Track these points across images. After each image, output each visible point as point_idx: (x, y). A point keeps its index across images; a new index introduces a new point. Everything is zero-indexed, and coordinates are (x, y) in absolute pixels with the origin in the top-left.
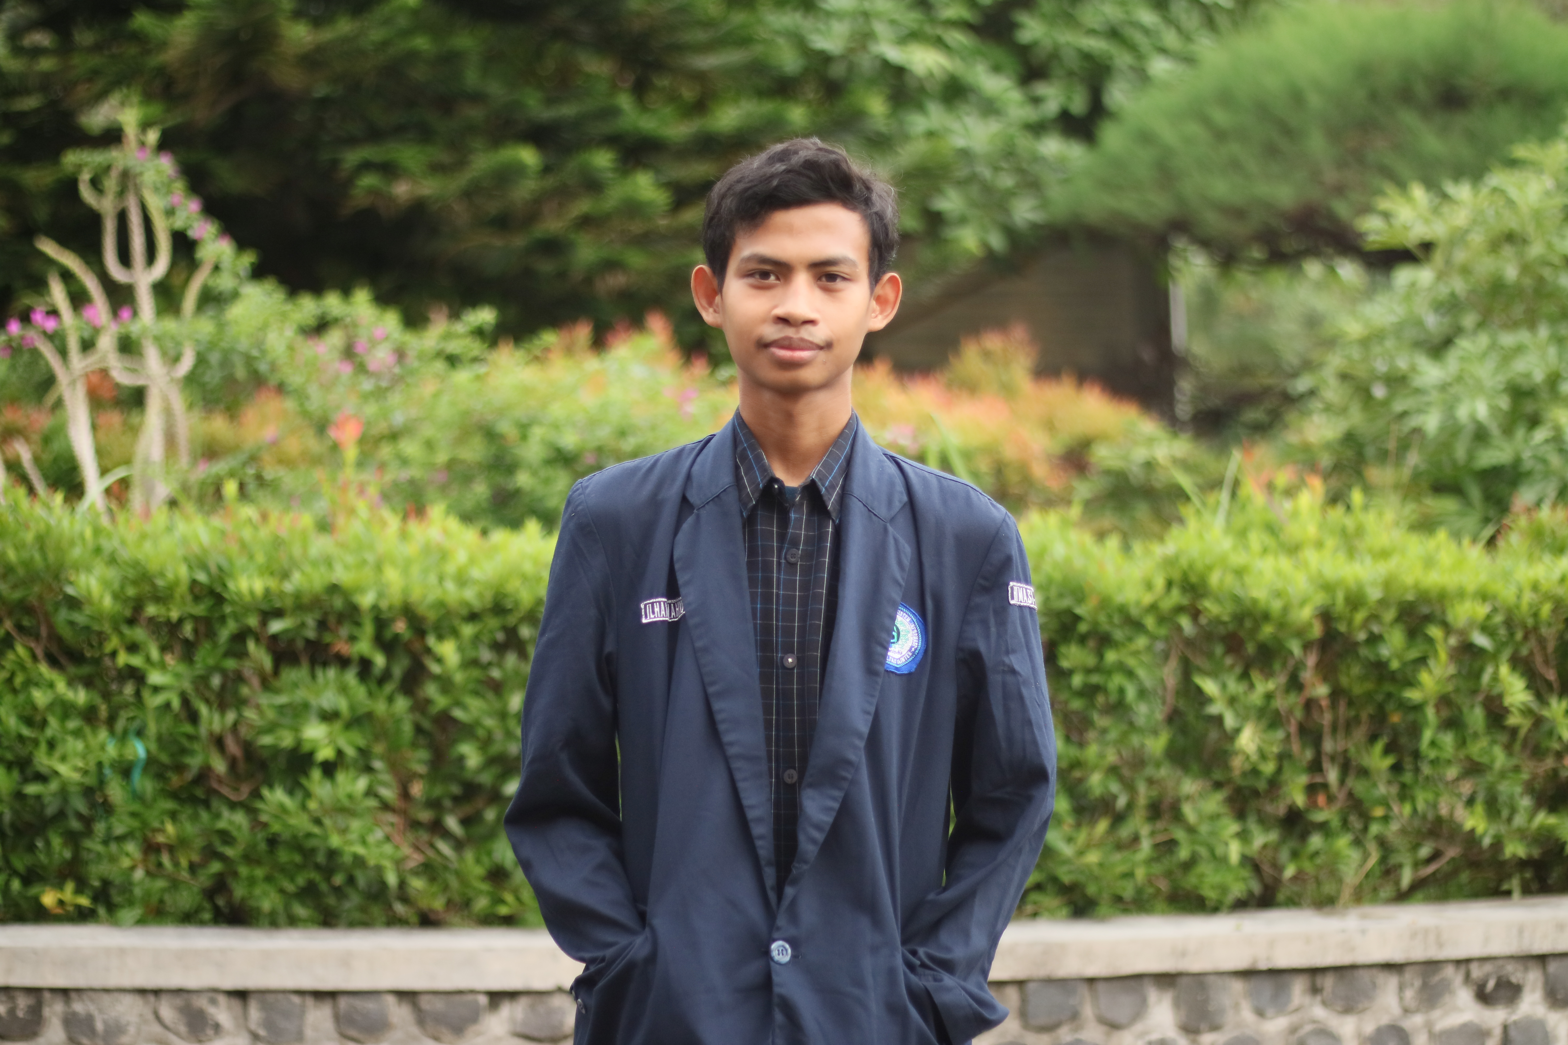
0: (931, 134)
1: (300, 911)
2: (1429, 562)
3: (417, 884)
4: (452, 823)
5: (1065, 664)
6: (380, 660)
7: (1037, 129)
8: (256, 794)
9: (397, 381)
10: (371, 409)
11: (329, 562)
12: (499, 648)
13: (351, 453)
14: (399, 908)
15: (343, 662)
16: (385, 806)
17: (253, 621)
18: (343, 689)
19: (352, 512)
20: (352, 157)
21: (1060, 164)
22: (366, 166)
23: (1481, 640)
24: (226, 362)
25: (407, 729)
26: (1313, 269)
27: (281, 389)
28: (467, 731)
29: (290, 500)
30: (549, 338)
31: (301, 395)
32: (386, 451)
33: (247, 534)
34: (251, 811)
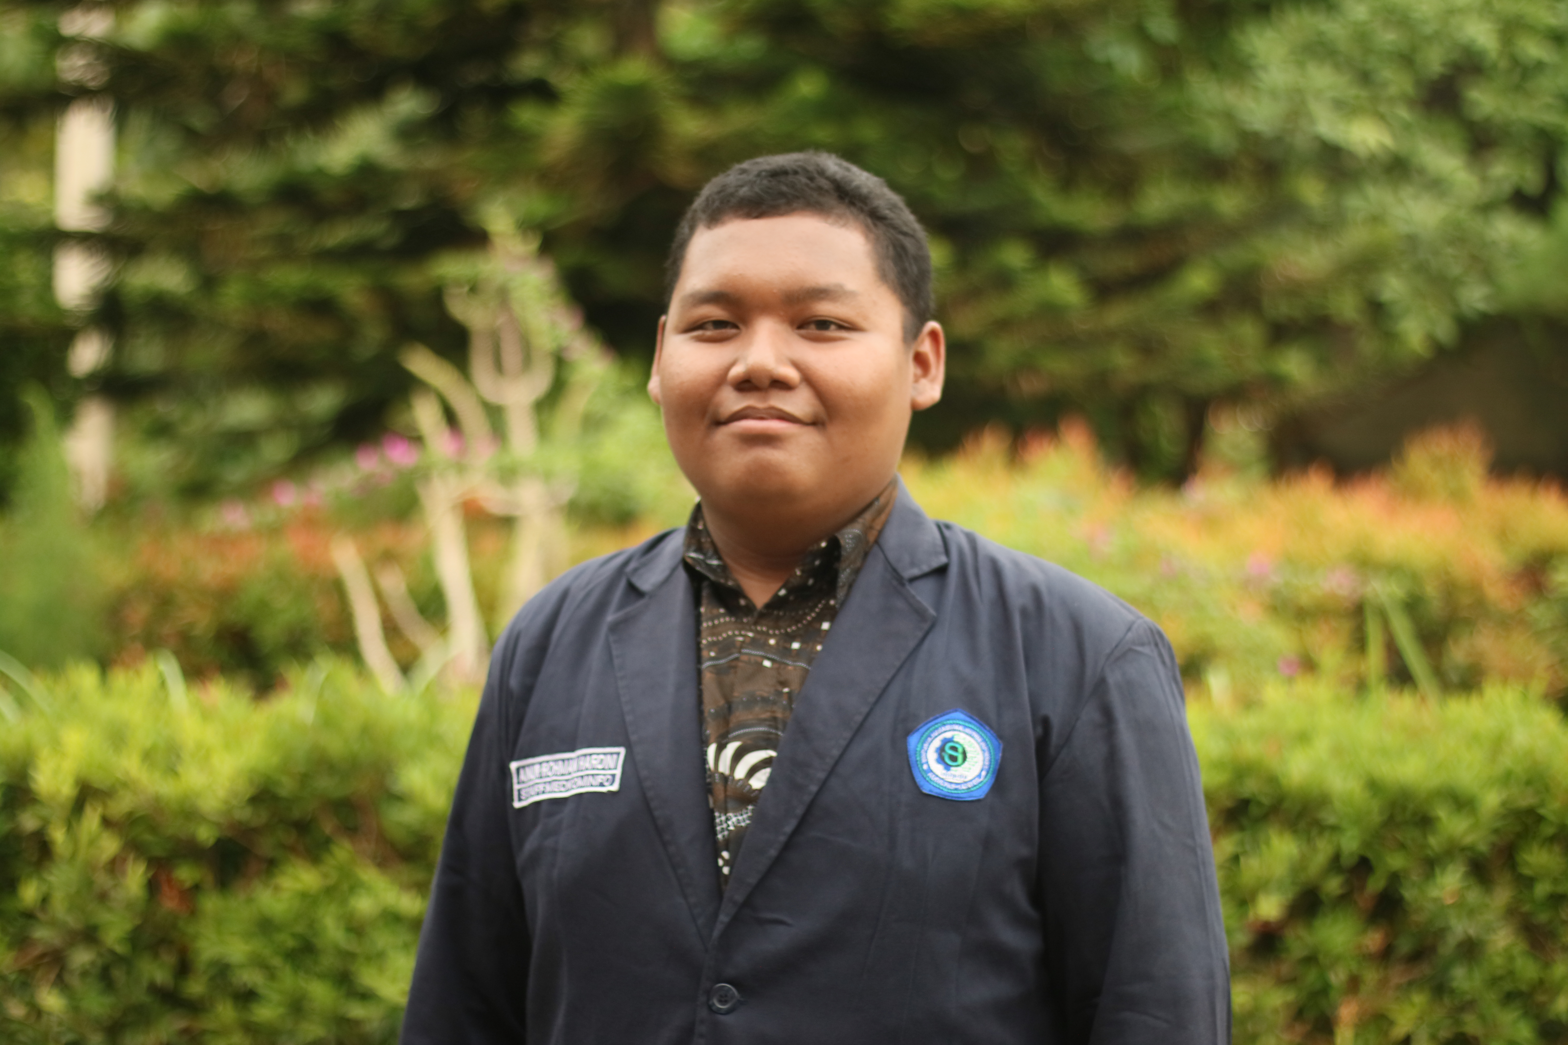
0: (1372, 219)
5: (1526, 871)
7: (1486, 208)
21: (1514, 250)
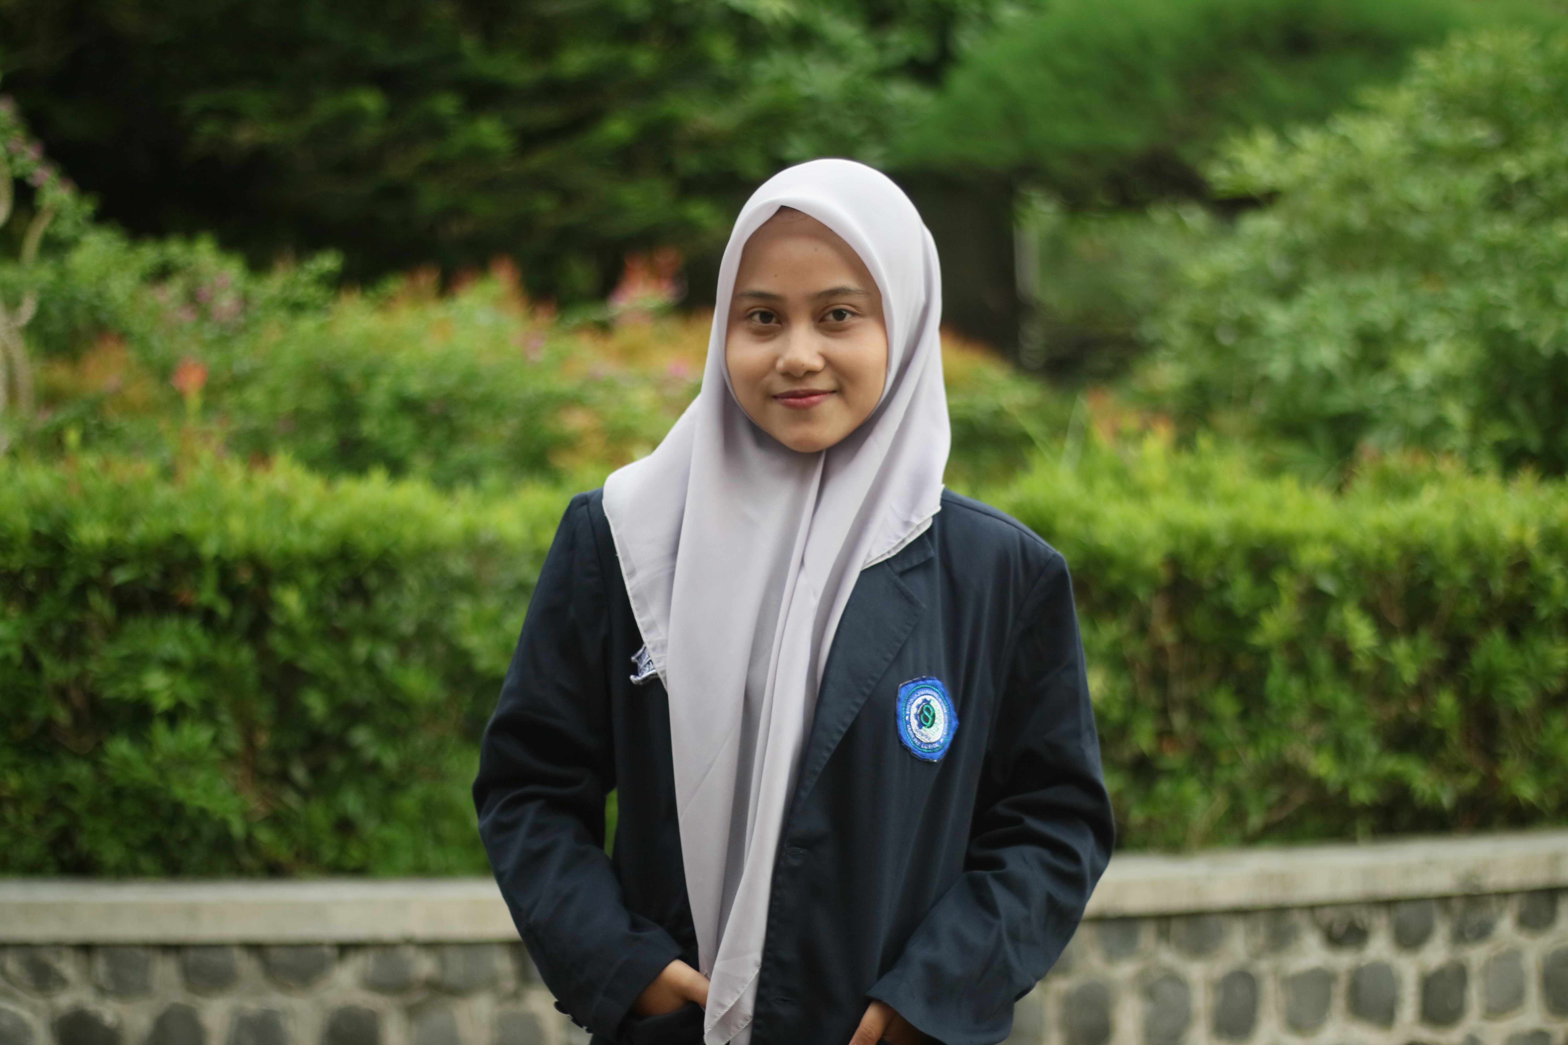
0: (778, 82)
1: (145, 861)
2: (1276, 506)
3: (265, 836)
4: (299, 773)
6: (223, 609)
7: (883, 75)
8: (100, 745)
9: (243, 329)
10: (214, 358)
11: (170, 510)
12: (344, 596)
13: (194, 400)
14: (247, 860)
15: (185, 611)
16: (230, 757)
17: (96, 571)
18: (185, 638)
19: (195, 461)
20: (194, 103)
21: (907, 112)
22: (207, 112)
23: (1328, 585)
24: (67, 311)
25: (251, 679)
26: (1161, 216)
27: (123, 337)
28: (311, 679)
29: (133, 449)
30: (394, 285)
31: (143, 342)
32: (229, 400)
33: (90, 483)
34: (96, 764)
